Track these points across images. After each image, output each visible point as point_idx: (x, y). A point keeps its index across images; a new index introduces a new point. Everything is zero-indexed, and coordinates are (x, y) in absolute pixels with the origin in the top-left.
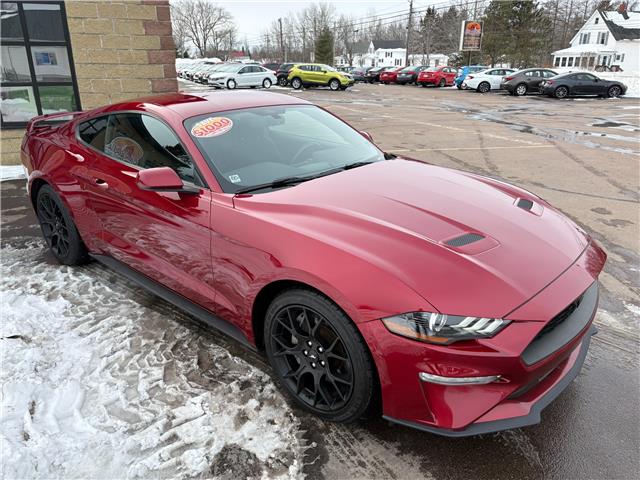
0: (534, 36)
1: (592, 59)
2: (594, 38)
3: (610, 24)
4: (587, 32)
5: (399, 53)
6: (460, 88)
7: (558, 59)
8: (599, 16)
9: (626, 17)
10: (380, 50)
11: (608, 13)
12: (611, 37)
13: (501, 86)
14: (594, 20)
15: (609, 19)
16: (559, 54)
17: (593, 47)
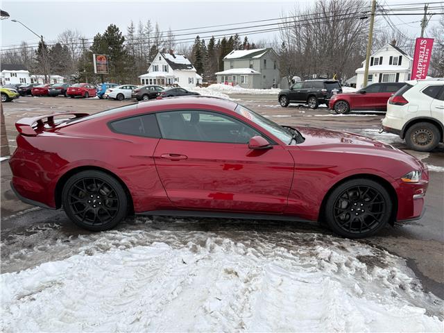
0: (126, 66)
1: (163, 80)
2: (160, 68)
3: (167, 60)
4: (156, 65)
5: (23, 74)
6: (101, 98)
7: (143, 80)
8: (160, 55)
9: (175, 57)
10: (4, 71)
11: (165, 54)
12: (170, 68)
13: (132, 96)
14: (158, 59)
15: (167, 57)
16: (143, 77)
17: (161, 73)
